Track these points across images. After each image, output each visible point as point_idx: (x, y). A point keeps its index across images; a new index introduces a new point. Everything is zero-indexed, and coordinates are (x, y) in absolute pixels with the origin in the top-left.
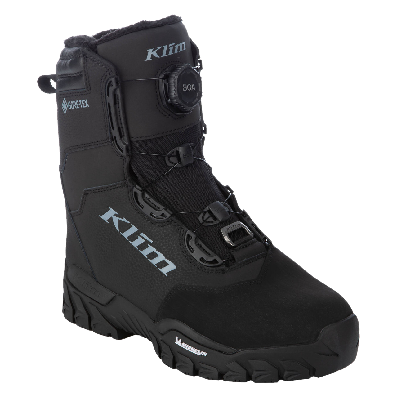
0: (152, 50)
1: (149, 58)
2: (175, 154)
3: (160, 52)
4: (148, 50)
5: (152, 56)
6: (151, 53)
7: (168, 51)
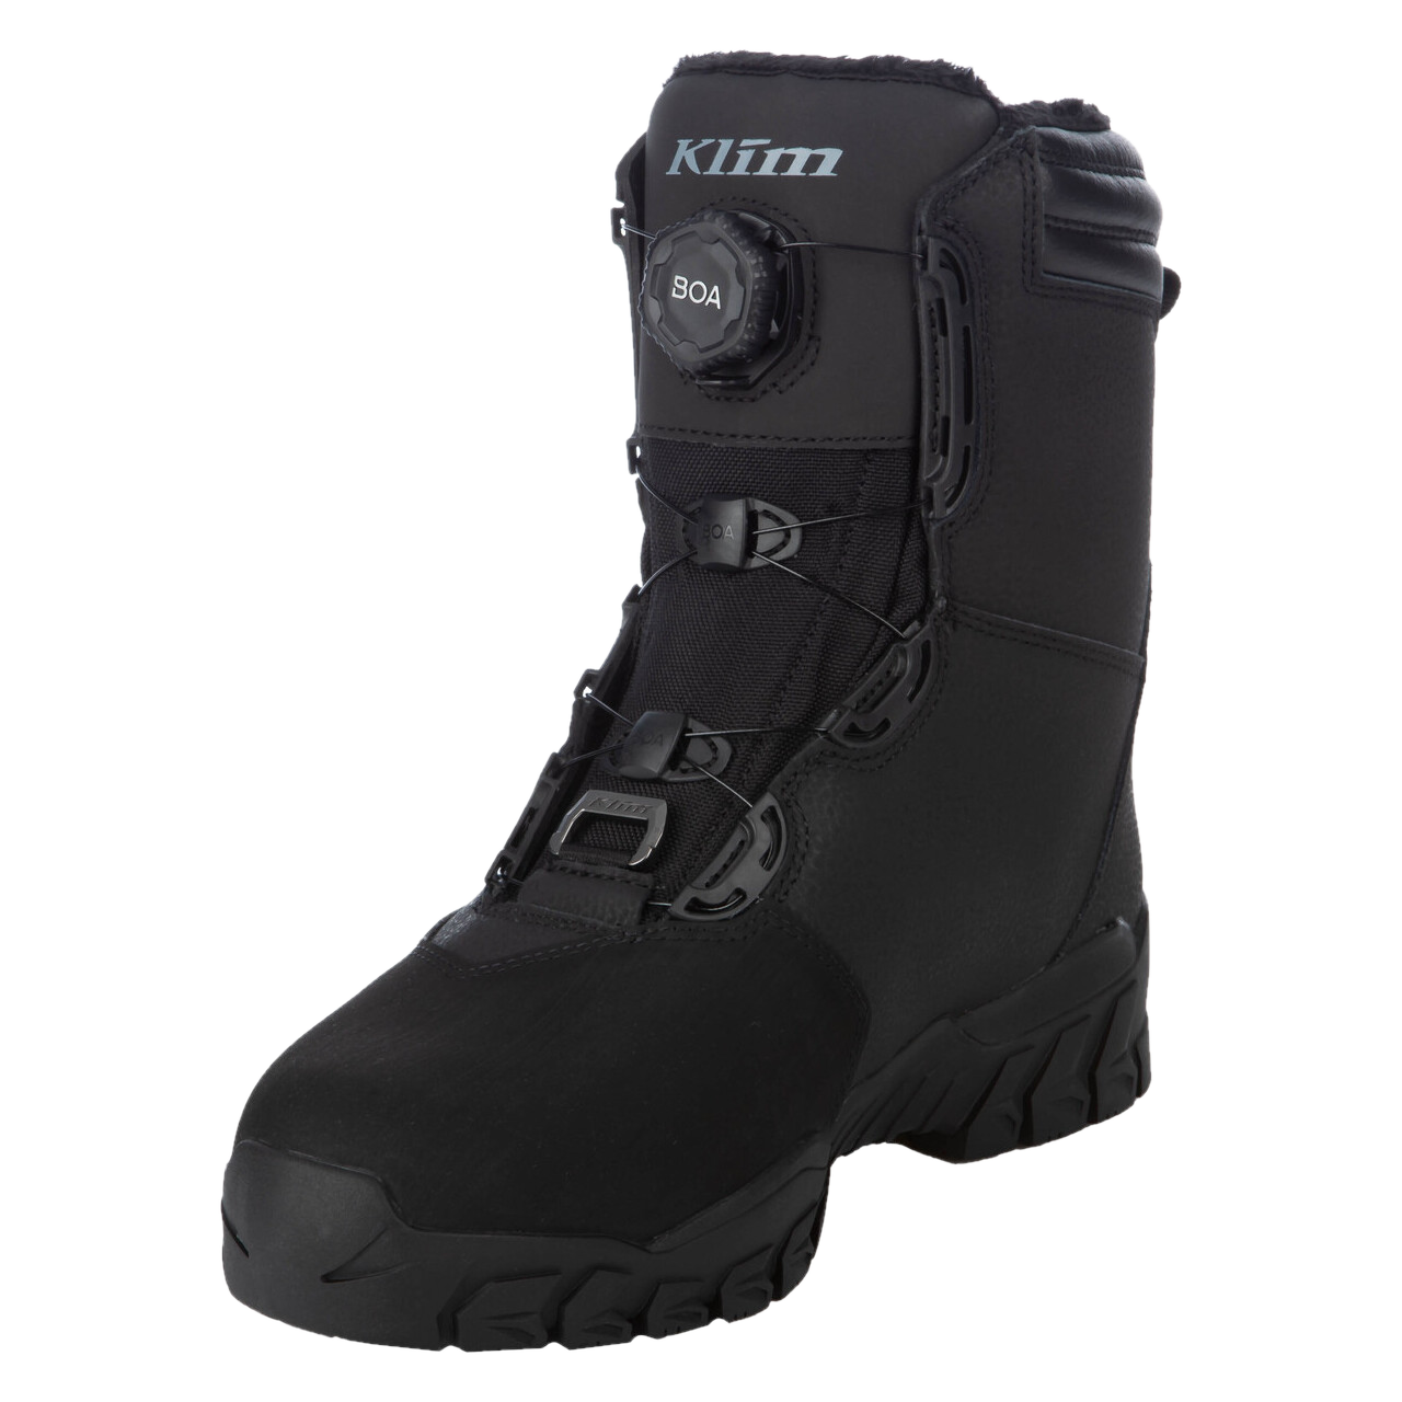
0: (687, 143)
6: (683, 154)
7: (731, 159)
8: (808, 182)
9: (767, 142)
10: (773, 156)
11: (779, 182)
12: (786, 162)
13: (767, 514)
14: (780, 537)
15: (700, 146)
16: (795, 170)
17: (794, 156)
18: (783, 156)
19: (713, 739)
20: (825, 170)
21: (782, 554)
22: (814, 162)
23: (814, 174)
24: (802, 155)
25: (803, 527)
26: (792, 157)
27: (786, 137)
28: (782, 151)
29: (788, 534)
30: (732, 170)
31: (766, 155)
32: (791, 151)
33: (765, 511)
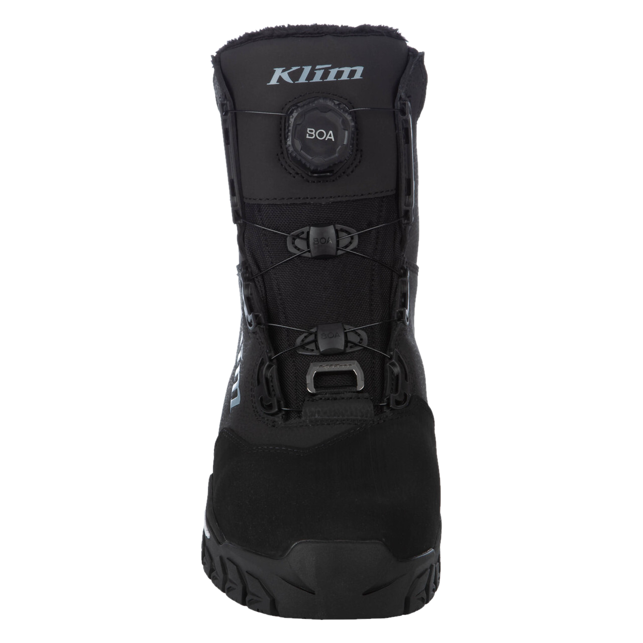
0: (281, 69)
1: (274, 81)
2: (304, 236)
3: (295, 76)
4: (274, 69)
5: (280, 79)
6: (279, 74)
7: (312, 75)
8: (351, 82)
9: (330, 66)
10: (333, 72)
11: (337, 83)
12: (340, 74)
13: (342, 230)
14: (349, 239)
15: (291, 70)
16: (345, 77)
17: (343, 71)
18: (338, 71)
19: (357, 331)
20: (358, 76)
21: (352, 247)
22: (353, 73)
23: (353, 78)
24: (347, 70)
25: (358, 234)
26: (343, 72)
27: (338, 63)
28: (337, 69)
29: (352, 238)
30: (312, 80)
31: (330, 72)
32: (341, 69)
33: (341, 229)
